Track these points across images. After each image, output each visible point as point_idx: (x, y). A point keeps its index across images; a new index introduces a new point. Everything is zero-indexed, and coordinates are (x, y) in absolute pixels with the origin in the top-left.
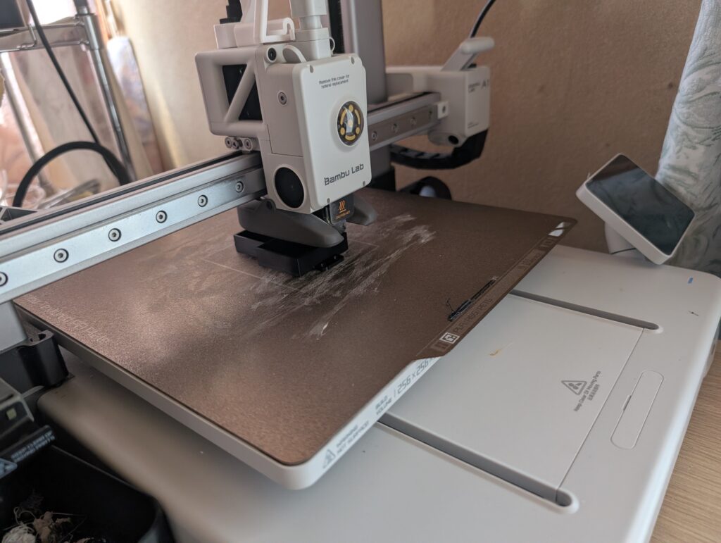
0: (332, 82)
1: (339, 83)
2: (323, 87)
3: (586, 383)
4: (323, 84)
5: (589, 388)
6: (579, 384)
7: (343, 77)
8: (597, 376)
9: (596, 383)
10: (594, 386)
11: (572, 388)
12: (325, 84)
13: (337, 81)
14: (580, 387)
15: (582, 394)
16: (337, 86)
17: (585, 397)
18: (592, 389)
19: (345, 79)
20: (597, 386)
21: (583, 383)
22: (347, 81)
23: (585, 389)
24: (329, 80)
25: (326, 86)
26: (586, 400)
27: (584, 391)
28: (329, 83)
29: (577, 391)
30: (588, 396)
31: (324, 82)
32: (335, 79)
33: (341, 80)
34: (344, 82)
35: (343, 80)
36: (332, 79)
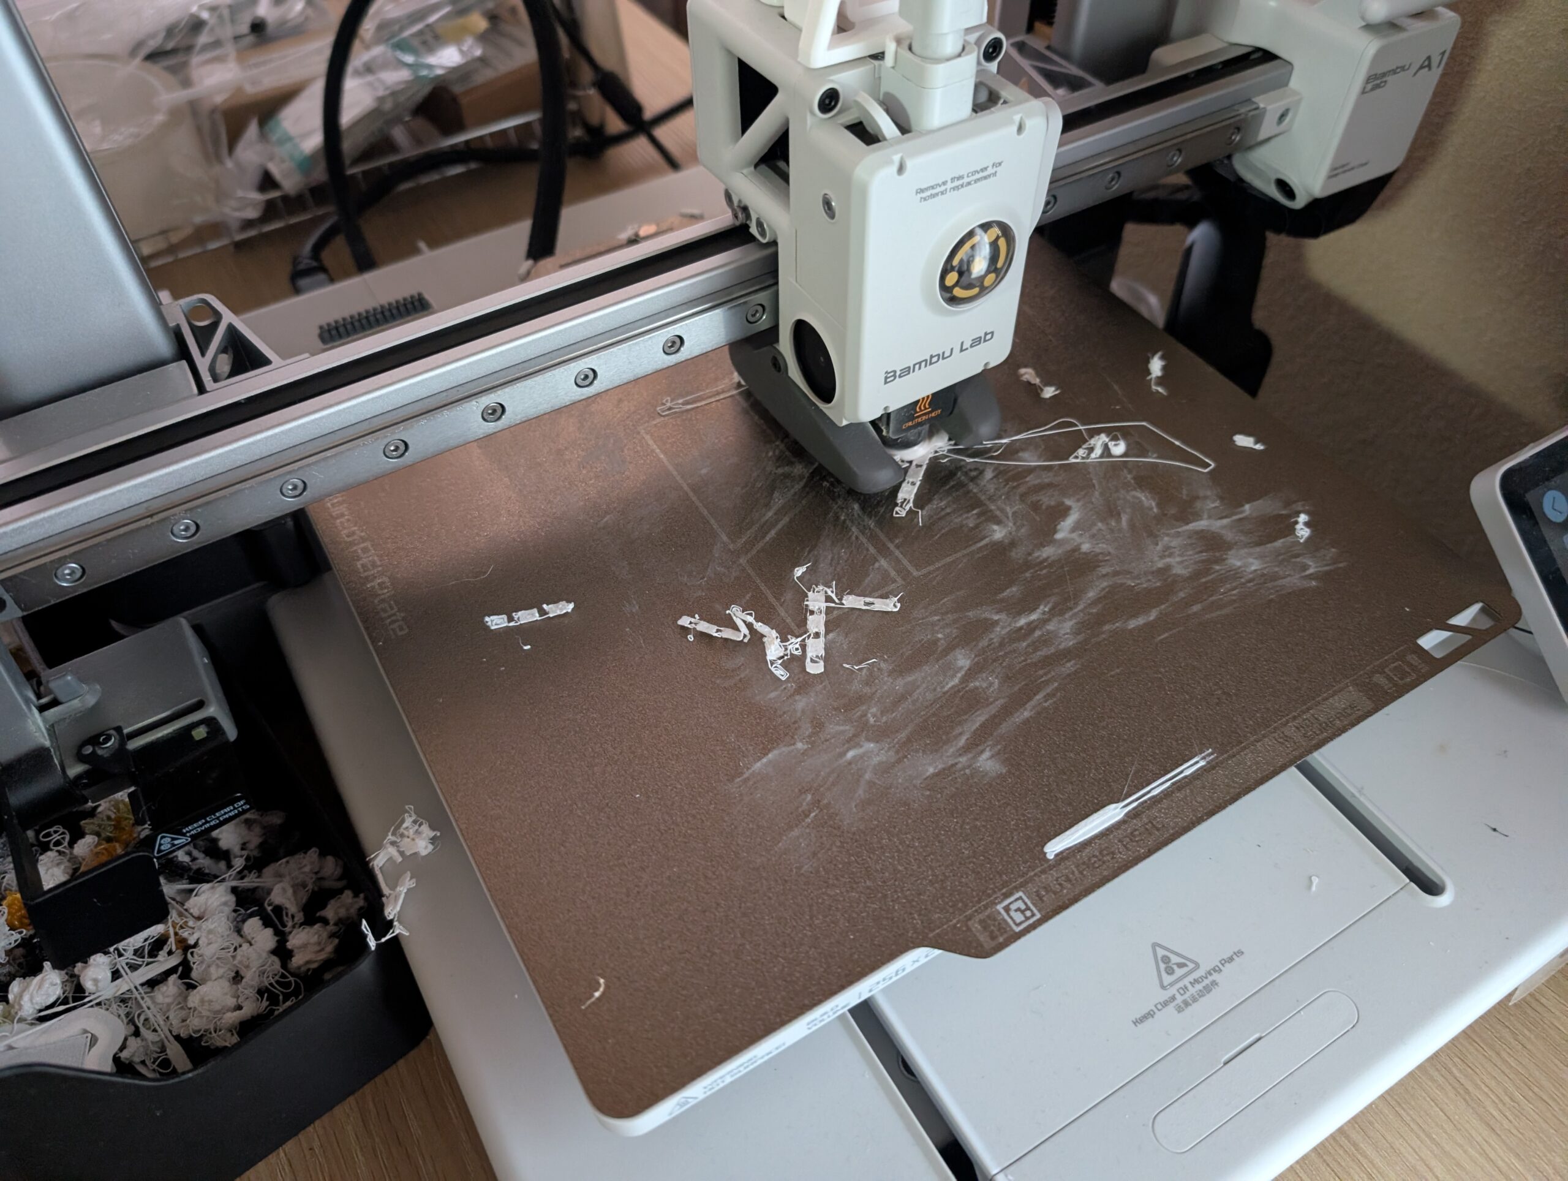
0: (949, 185)
1: (969, 184)
2: (925, 199)
3: (1197, 966)
4: (924, 195)
5: (1196, 981)
6: (1181, 965)
7: (985, 169)
8: (1231, 959)
9: (1215, 976)
10: (1206, 982)
11: (1162, 966)
12: (927, 193)
13: (966, 180)
14: (1179, 972)
15: (1173, 991)
16: (962, 190)
17: (1173, 998)
18: (1199, 987)
19: (990, 171)
20: (1214, 983)
21: (1191, 966)
22: (995, 174)
23: (1186, 982)
24: (944, 183)
25: (933, 196)
26: (1171, 1008)
27: (1180, 984)
28: (939, 189)
29: (1167, 979)
30: (1179, 999)
31: (932, 187)
32: (960, 178)
33: (977, 176)
34: (985, 178)
35: (982, 175)
36: (953, 180)
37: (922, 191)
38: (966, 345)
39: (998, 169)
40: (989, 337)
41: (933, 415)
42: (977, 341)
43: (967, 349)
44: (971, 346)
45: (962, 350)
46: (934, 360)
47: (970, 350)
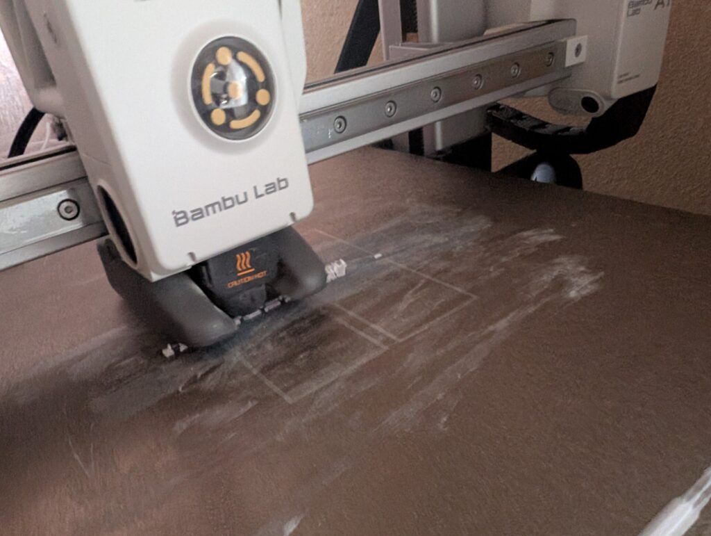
38: (261, 190)
40: (283, 184)
41: (258, 276)
42: (271, 188)
43: (262, 195)
44: (268, 193)
45: (258, 196)
46: (229, 203)
47: (266, 197)
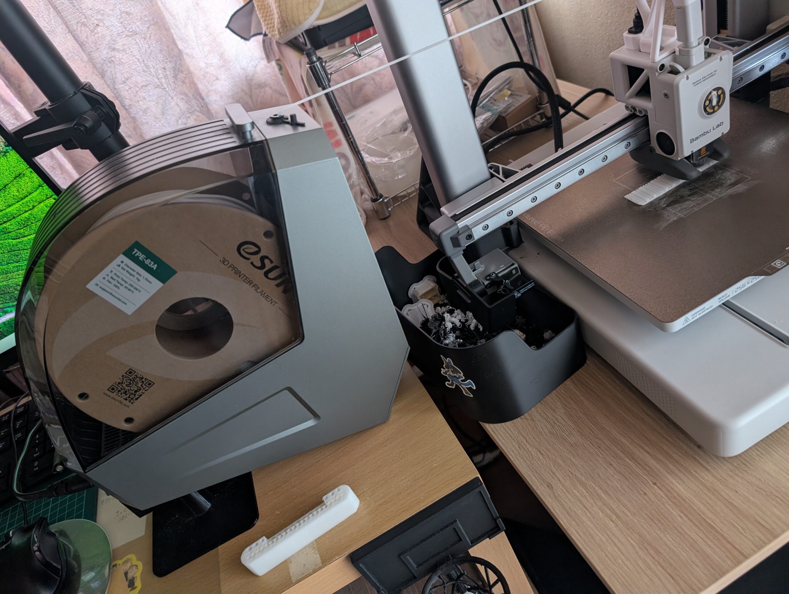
0: (702, 80)
1: (708, 78)
2: (695, 85)
16: (706, 80)
19: (713, 74)
22: (715, 74)
24: (700, 80)
25: (698, 84)
28: (699, 82)
32: (705, 77)
33: (710, 76)
34: (712, 76)
35: (711, 75)
36: (703, 78)
37: (694, 83)
39: (716, 72)
